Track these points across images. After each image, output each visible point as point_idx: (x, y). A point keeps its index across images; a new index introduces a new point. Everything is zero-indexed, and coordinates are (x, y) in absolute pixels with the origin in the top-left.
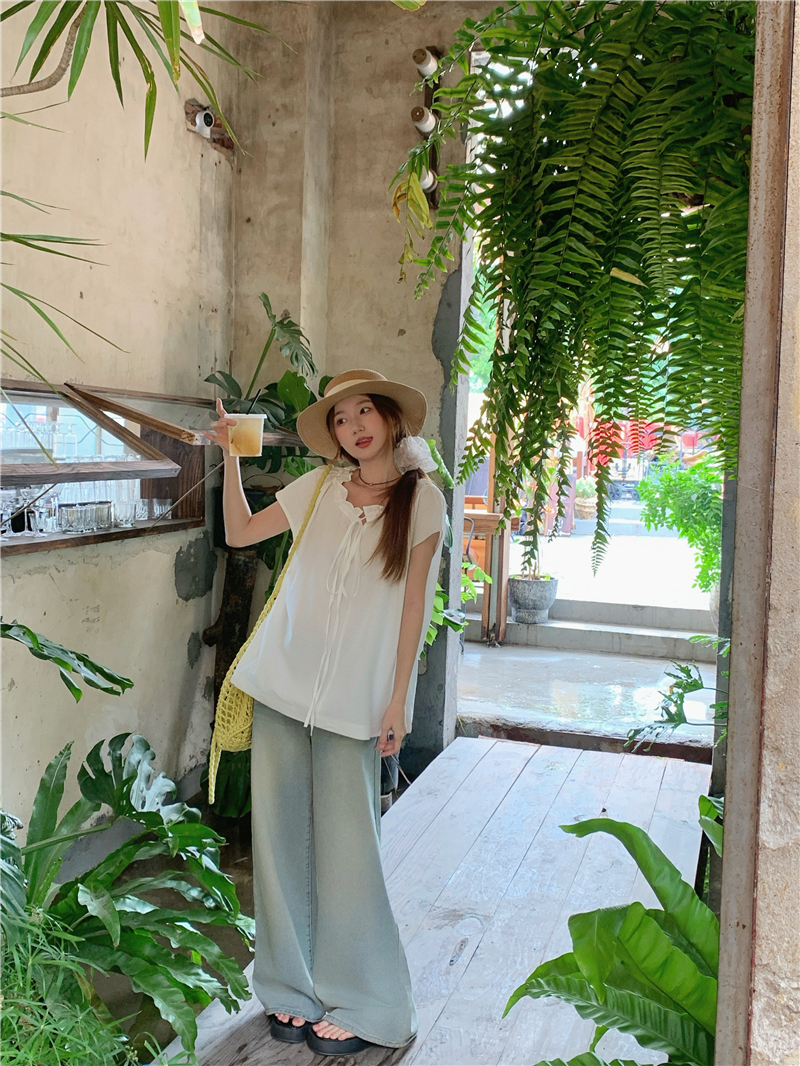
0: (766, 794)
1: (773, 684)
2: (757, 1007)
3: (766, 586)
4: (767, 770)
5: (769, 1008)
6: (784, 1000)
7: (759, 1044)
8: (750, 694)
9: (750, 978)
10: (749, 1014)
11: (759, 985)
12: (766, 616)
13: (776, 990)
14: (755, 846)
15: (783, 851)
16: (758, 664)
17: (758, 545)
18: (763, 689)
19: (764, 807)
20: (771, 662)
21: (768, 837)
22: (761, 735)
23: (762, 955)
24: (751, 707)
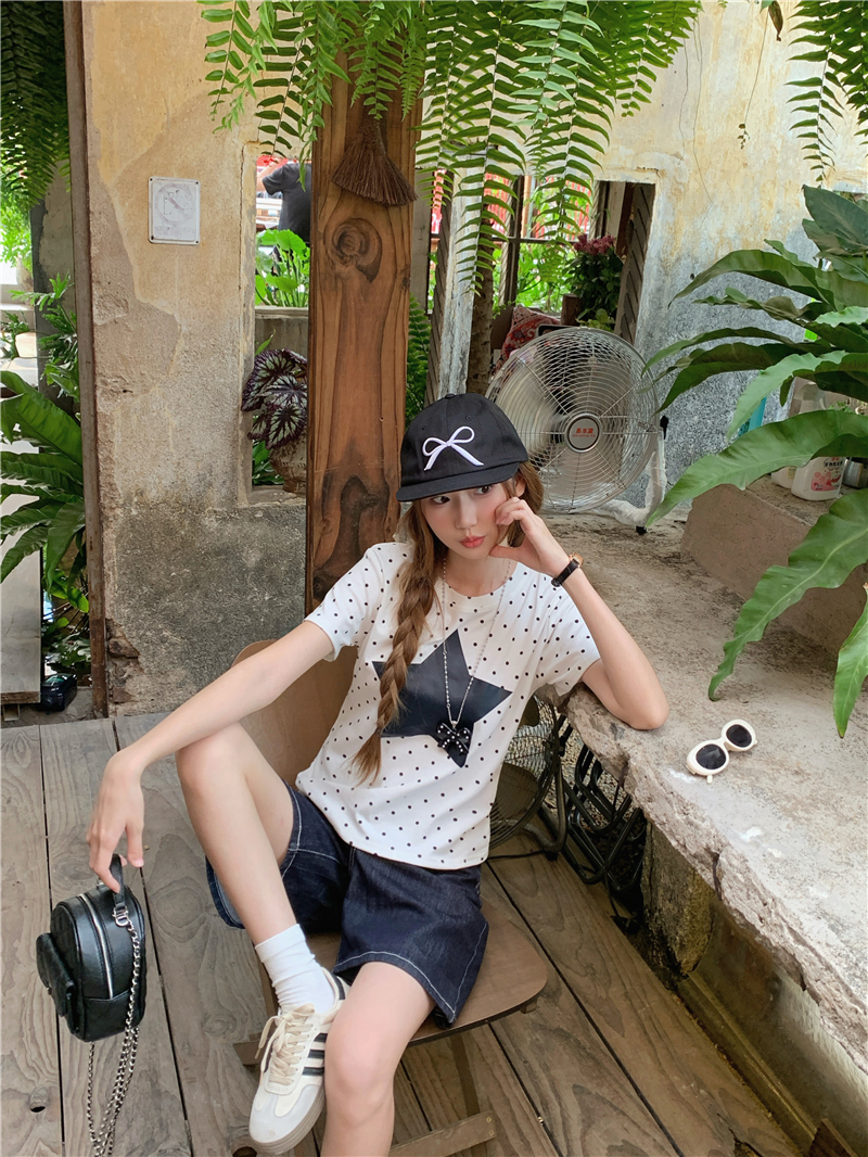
0: (95, 303)
1: (94, 250)
2: (98, 393)
3: (87, 202)
4: (95, 292)
5: (104, 392)
6: (110, 387)
7: (100, 408)
8: (84, 257)
9: (94, 380)
10: (95, 396)
11: (99, 383)
12: (89, 217)
13: (105, 383)
14: (92, 325)
15: (104, 326)
16: (86, 242)
17: (82, 183)
18: (89, 253)
19: (94, 308)
20: (93, 239)
21: (96, 321)
22: (91, 276)
23: (99, 370)
24: (85, 264)
